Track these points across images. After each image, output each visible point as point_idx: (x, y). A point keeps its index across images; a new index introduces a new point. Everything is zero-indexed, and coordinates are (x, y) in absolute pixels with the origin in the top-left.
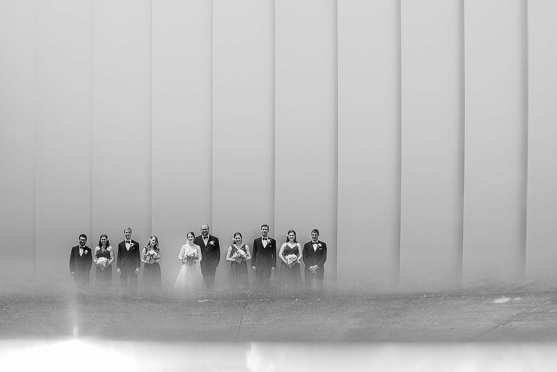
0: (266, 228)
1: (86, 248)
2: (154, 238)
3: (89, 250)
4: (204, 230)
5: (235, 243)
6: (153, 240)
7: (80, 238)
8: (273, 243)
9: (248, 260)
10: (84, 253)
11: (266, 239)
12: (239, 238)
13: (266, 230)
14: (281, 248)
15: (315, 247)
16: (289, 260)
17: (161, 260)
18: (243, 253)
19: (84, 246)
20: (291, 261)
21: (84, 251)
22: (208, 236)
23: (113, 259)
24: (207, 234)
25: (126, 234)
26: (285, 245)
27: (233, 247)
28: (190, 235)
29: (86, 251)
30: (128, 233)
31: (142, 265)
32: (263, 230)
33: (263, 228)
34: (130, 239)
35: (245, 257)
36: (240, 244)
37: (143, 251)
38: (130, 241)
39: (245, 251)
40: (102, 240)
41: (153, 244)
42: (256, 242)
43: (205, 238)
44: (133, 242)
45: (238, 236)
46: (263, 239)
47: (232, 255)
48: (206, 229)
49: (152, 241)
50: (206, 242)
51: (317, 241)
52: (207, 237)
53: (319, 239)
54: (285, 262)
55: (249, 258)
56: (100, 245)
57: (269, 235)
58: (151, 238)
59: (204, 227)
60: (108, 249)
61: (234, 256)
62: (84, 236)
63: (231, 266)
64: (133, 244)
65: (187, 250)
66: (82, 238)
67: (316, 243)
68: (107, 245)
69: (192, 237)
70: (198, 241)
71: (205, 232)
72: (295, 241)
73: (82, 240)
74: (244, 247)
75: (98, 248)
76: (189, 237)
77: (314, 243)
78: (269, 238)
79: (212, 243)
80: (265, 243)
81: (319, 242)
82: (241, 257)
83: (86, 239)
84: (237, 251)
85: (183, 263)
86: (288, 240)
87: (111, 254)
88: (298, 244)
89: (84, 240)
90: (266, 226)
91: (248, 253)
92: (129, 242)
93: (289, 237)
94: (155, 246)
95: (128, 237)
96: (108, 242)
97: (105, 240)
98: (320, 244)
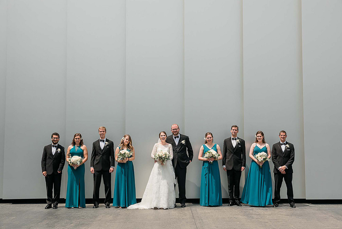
0: (236, 129)
1: (59, 147)
2: (127, 137)
3: (62, 149)
4: (174, 129)
5: (206, 142)
6: (127, 139)
7: (52, 137)
8: (242, 143)
9: (220, 159)
10: (57, 152)
11: (236, 139)
12: (210, 138)
13: (236, 130)
14: (251, 147)
15: (283, 148)
16: (259, 158)
17: (134, 159)
18: (214, 152)
19: (57, 145)
20: (261, 158)
21: (57, 149)
22: (179, 135)
23: (86, 158)
24: (178, 133)
25: (100, 133)
26: (254, 145)
27: (205, 147)
28: (162, 134)
29: (59, 150)
30: (102, 132)
31: (116, 164)
32: (234, 130)
33: (233, 128)
34: (104, 137)
35: (217, 156)
36: (212, 144)
37: (117, 150)
38: (105, 140)
39: (217, 151)
40: (76, 139)
41: (126, 143)
42: (225, 142)
43: (175, 138)
44: (107, 140)
45: (209, 136)
46: (233, 139)
47: (204, 154)
48: (176, 129)
49: (125, 140)
50: (177, 141)
51: (285, 142)
52: (178, 137)
53: (287, 140)
54: (256, 160)
55: (221, 157)
56: (74, 144)
57: (239, 135)
58: (125, 136)
59: (174, 126)
60: (82, 148)
61: (207, 155)
62: (56, 134)
63: (203, 165)
64: (107, 143)
65: (159, 149)
66: (54, 136)
67: (284, 144)
68: (81, 143)
69: (164, 136)
70: (169, 140)
71: (176, 132)
72: (264, 142)
73: (55, 138)
74: (215, 146)
75: (71, 147)
76: (162, 136)
77: (282, 144)
78: (238, 138)
79: (183, 142)
80: (234, 143)
81: (287, 143)
82: (213, 157)
83: (59, 137)
84: (209, 151)
85: (156, 161)
86: (257, 141)
87: (85, 152)
88: (267, 145)
89: (57, 138)
90: (236, 126)
91: (219, 152)
92: (103, 141)
93: (257, 138)
94: (128, 145)
95: (102, 135)
96: (81, 141)
97: (78, 139)
98: (287, 145)
